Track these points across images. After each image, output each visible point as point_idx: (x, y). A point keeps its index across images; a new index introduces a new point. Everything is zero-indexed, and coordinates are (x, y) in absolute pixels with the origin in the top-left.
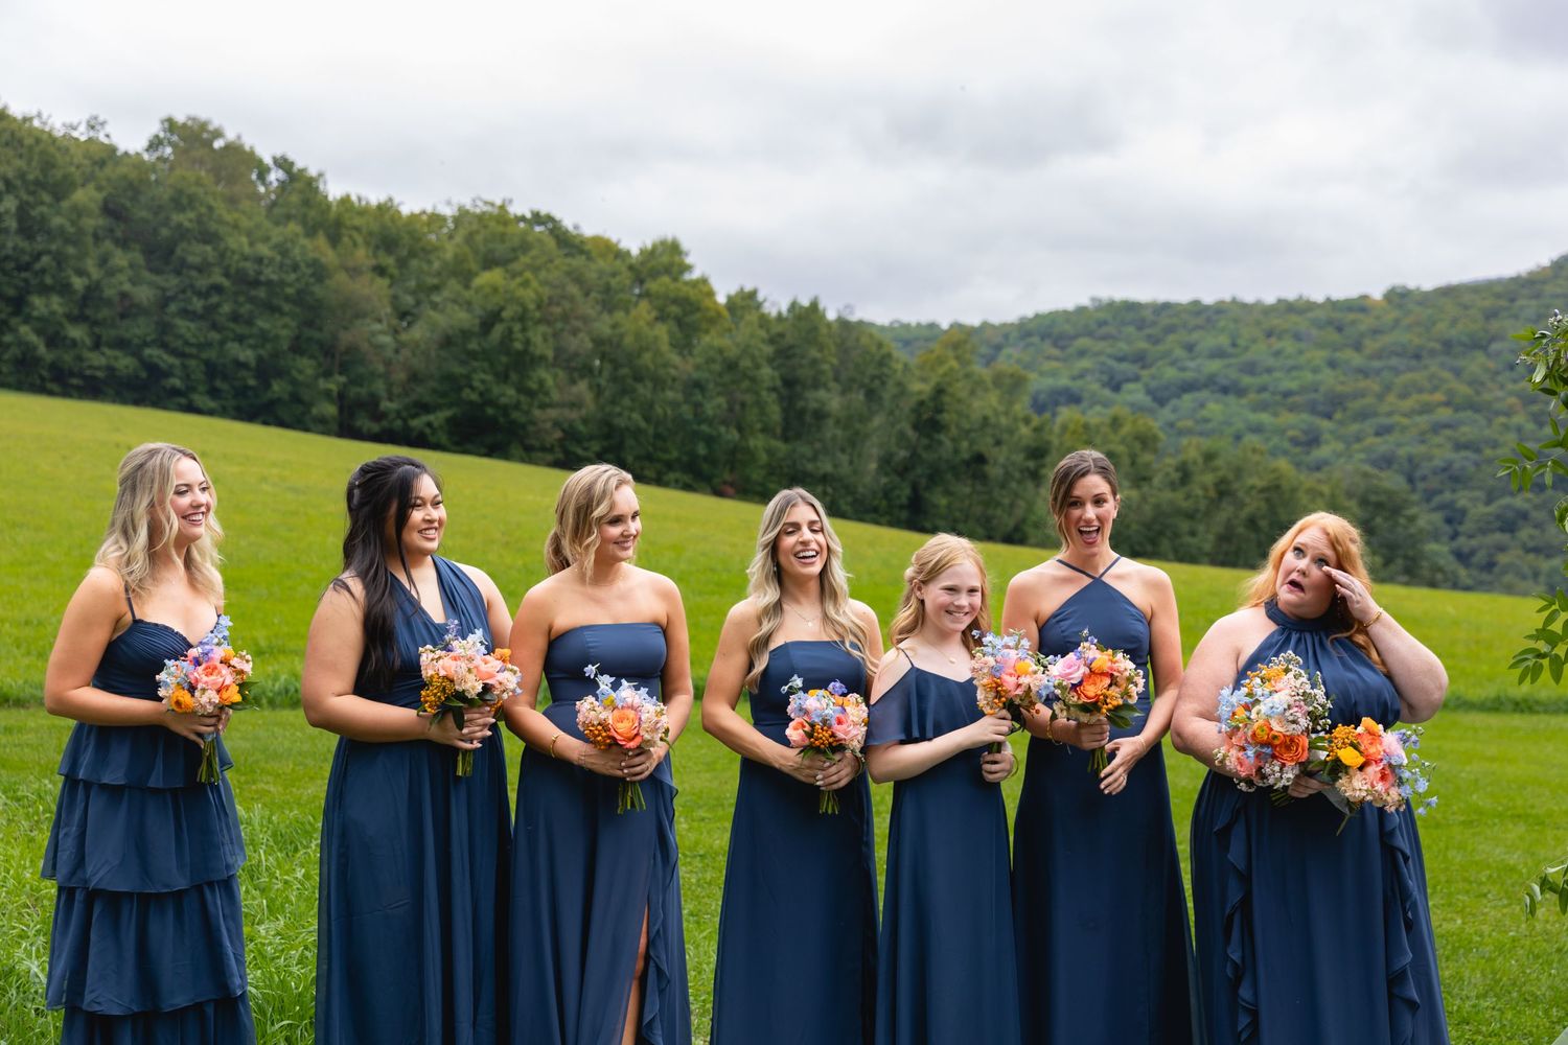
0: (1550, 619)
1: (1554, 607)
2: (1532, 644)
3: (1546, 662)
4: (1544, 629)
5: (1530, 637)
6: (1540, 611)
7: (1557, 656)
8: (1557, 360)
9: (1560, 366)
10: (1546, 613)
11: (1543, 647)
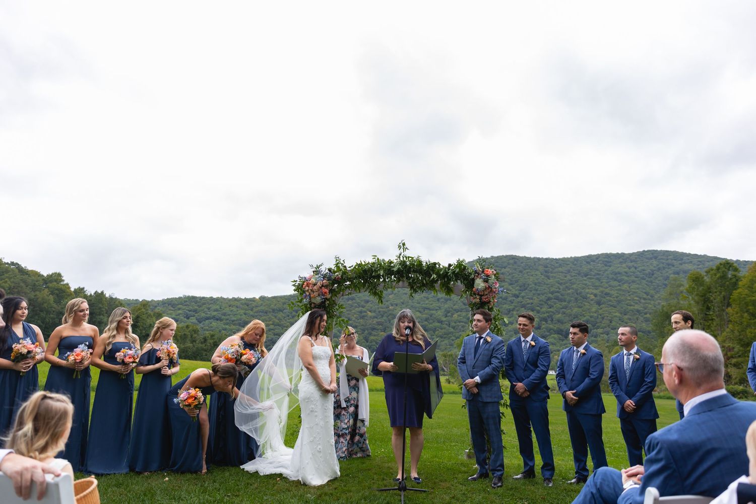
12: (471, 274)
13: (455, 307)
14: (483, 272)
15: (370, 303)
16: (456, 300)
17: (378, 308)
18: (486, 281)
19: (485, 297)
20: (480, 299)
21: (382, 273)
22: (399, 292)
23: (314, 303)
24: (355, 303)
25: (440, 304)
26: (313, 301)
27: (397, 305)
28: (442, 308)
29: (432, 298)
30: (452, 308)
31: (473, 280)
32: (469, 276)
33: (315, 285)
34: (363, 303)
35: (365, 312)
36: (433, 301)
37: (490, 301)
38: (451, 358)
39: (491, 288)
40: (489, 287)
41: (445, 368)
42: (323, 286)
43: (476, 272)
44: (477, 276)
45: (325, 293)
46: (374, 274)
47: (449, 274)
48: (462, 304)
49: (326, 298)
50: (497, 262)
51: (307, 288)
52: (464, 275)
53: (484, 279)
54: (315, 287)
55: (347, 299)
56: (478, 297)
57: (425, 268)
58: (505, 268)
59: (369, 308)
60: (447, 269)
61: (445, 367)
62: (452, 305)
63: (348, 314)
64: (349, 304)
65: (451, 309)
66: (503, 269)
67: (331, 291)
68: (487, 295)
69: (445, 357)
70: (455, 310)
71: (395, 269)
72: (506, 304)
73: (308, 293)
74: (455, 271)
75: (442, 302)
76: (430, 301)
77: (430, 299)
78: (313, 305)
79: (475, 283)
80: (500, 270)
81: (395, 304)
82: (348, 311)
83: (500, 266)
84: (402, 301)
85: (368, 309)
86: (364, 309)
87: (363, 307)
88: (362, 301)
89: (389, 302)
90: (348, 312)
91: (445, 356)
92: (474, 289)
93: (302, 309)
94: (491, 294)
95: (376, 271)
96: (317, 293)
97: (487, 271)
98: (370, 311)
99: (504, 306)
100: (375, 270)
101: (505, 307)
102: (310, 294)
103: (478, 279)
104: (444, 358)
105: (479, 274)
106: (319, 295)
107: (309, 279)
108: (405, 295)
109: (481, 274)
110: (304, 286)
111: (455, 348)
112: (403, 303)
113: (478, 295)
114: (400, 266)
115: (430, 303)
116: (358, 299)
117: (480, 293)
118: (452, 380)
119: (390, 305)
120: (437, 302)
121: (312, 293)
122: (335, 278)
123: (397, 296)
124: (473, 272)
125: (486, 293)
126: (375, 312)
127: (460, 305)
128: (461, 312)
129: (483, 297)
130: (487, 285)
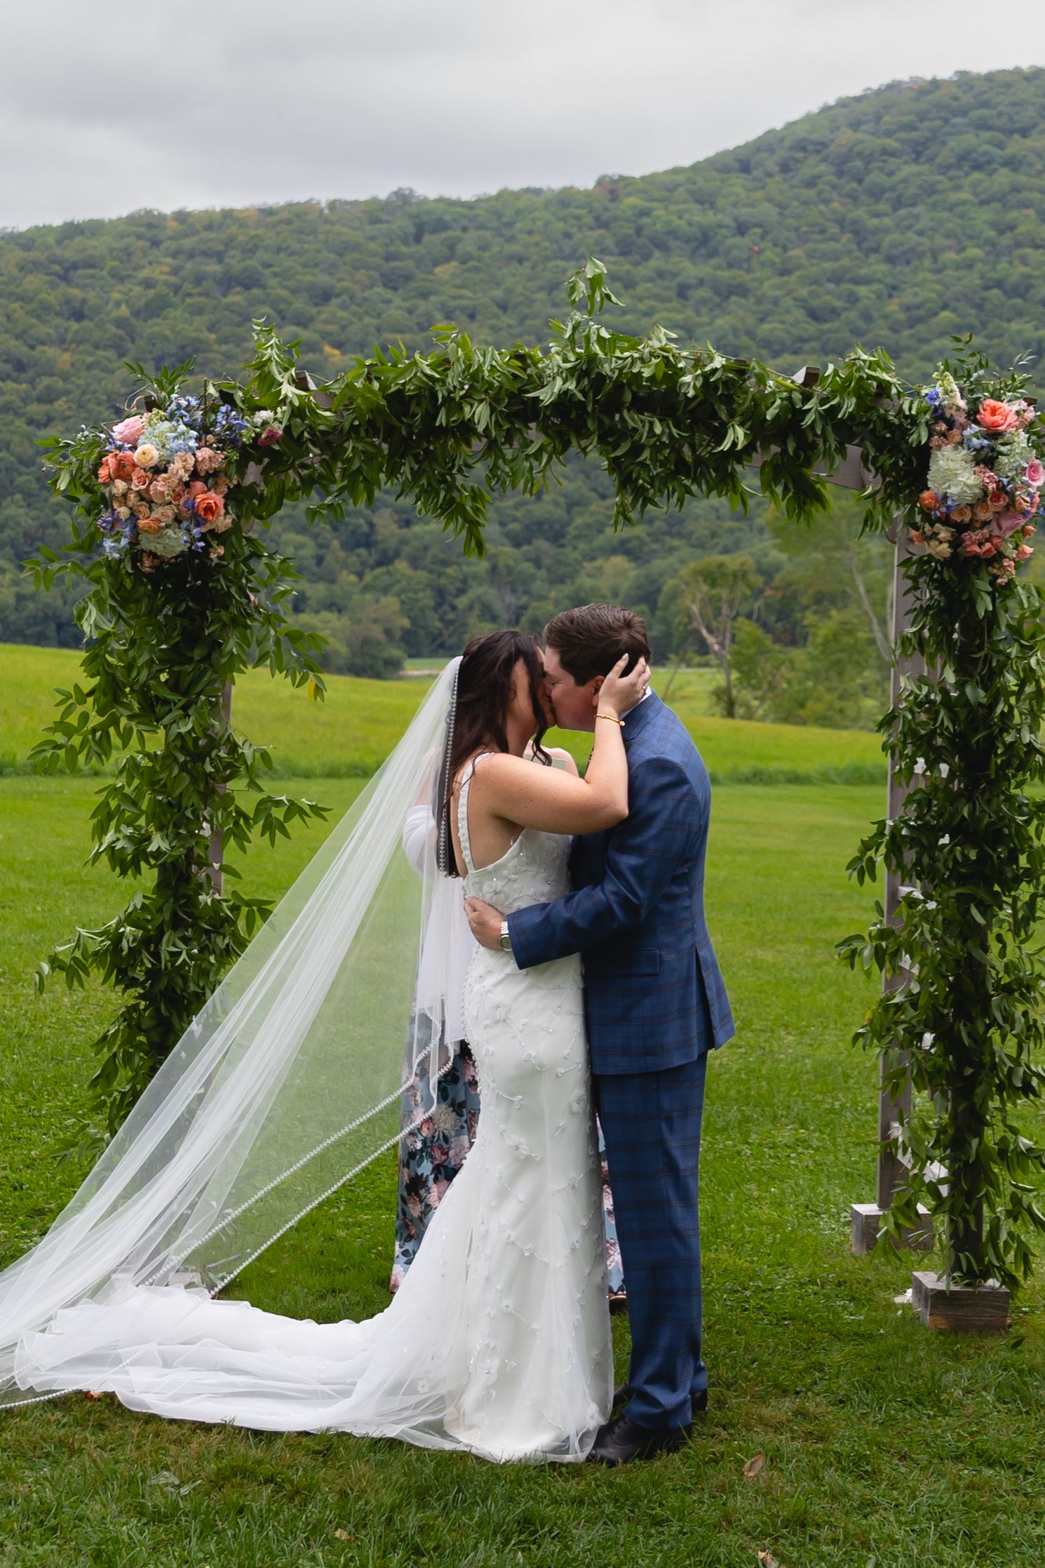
0: (67, 713)
1: (70, 701)
2: (50, 736)
3: (62, 753)
4: (61, 722)
5: (49, 729)
6: (57, 705)
7: (72, 746)
8: (80, 468)
9: (82, 475)
10: (63, 708)
11: (59, 738)
12: (914, 420)
13: (765, 326)
14: (972, 414)
15: (334, 301)
16: (772, 293)
17: (379, 330)
18: (986, 459)
19: (977, 536)
20: (955, 543)
21: (480, 413)
22: (484, 248)
23: (153, 555)
24: (263, 302)
25: (689, 312)
26: (146, 544)
27: (472, 317)
28: (699, 331)
29: (650, 280)
30: (750, 334)
31: (924, 455)
32: (905, 433)
33: (159, 469)
34: (299, 304)
35: (313, 347)
36: (657, 297)
37: (1001, 556)
38: (742, 589)
39: (1011, 495)
40: (1001, 488)
41: (711, 639)
42: (195, 475)
43: (939, 414)
44: (944, 435)
45: (209, 509)
46: (442, 419)
47: (809, 419)
48: (799, 314)
49: (212, 532)
50: (986, 104)
51: (120, 485)
52: (879, 426)
53: (978, 450)
54: (160, 485)
55: (219, 282)
56: (944, 533)
57: (691, 393)
58: (1024, 132)
59: (330, 328)
60: (797, 396)
61: (710, 631)
62: (751, 321)
63: (229, 357)
64: (228, 307)
65: (745, 340)
66: (1016, 136)
67: (236, 497)
68: (985, 524)
69: (713, 584)
70: (766, 343)
71: (546, 396)
72: (1020, 314)
73: (123, 512)
74: (837, 408)
75: (704, 302)
76: (641, 300)
77: (640, 289)
78: (147, 563)
79: (933, 467)
80: (1001, 146)
81: (463, 310)
82: (225, 340)
83: (1002, 121)
84: (498, 293)
85: (326, 336)
86: (305, 334)
87: (303, 322)
88: (295, 291)
89: (433, 298)
90: (224, 348)
91: (712, 577)
92: (925, 494)
93: (98, 580)
94: (1006, 524)
95: (453, 405)
96: (170, 512)
97: (994, 411)
98: (339, 345)
99: (1014, 326)
100: (448, 400)
101: (1019, 332)
102: (134, 516)
103: (948, 450)
104: (705, 588)
105: (951, 424)
106: (178, 520)
107: (125, 440)
108: (515, 264)
109: (963, 428)
110: (103, 472)
111: (761, 530)
112: (504, 307)
113: (946, 521)
114: (571, 385)
115: (642, 306)
116: (273, 282)
117: (956, 518)
118: (744, 695)
119: (438, 315)
120: (675, 304)
121: (144, 508)
122: (258, 435)
123: (476, 270)
124: (923, 411)
125: (982, 516)
126: (361, 346)
127: (789, 318)
128: (795, 352)
129: (966, 535)
130: (988, 478)
